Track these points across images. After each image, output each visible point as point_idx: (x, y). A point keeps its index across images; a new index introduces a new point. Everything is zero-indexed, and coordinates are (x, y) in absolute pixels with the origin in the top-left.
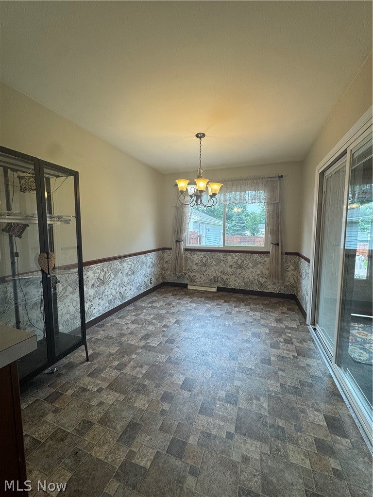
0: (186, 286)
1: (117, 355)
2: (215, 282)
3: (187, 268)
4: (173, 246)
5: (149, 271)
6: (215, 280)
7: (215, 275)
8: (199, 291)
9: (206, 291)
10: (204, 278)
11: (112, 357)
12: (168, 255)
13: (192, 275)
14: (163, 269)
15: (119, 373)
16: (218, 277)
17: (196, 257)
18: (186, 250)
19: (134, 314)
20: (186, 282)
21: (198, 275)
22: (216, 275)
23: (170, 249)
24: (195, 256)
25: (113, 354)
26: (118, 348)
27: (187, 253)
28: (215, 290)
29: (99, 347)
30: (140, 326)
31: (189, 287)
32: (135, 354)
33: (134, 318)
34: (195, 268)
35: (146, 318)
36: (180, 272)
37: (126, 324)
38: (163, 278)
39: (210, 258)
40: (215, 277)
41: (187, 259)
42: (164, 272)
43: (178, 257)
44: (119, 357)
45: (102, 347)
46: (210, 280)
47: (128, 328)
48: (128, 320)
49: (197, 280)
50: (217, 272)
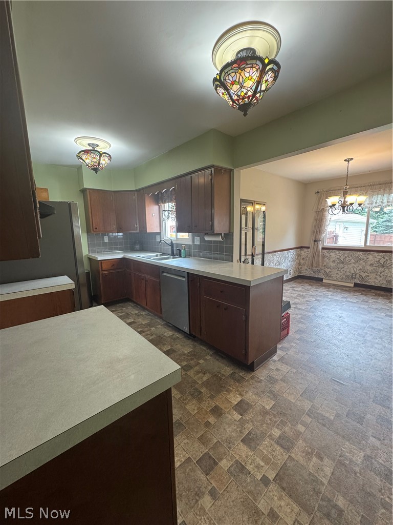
0: (321, 280)
2: (352, 278)
3: (324, 265)
4: (311, 245)
5: (289, 264)
7: (352, 271)
8: (334, 285)
9: (342, 286)
10: (340, 274)
12: (304, 253)
13: (328, 270)
14: (299, 264)
16: (356, 274)
17: (333, 255)
18: (323, 248)
20: (321, 276)
21: (335, 271)
22: (354, 272)
23: (309, 248)
27: (325, 251)
28: (352, 285)
31: (324, 281)
34: (332, 265)
36: (316, 267)
38: (300, 272)
39: (348, 256)
40: (353, 274)
41: (324, 257)
42: (300, 266)
43: (315, 254)
46: (348, 276)
49: (332, 276)
50: (355, 269)
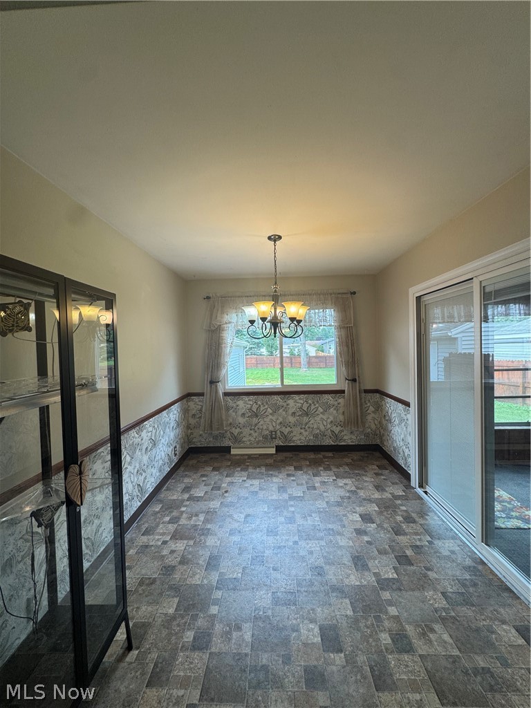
0: (227, 450)
1: (182, 617)
2: (272, 438)
3: (229, 422)
4: (207, 389)
5: (172, 435)
6: (272, 436)
7: (271, 428)
8: (250, 457)
9: (260, 455)
10: (255, 435)
11: (175, 623)
12: (195, 404)
13: (236, 431)
14: (188, 427)
15: (206, 657)
16: (276, 432)
17: (243, 404)
18: (226, 394)
19: (167, 519)
20: (226, 443)
21: (246, 431)
22: (273, 429)
23: (202, 394)
24: (241, 403)
25: (173, 618)
26: (176, 600)
27: (228, 398)
28: (273, 451)
29: (138, 608)
30: (191, 543)
31: (233, 451)
32: (214, 604)
33: (172, 527)
34: (241, 420)
35: (192, 522)
36: (218, 429)
37: (165, 543)
38: (190, 441)
39: (263, 404)
40: (272, 432)
41: (228, 409)
42: (189, 431)
43: (214, 406)
44: (187, 619)
45: (144, 608)
46: (265, 437)
47: (172, 552)
48: (163, 534)
49: (244, 439)
50: (274, 424)
